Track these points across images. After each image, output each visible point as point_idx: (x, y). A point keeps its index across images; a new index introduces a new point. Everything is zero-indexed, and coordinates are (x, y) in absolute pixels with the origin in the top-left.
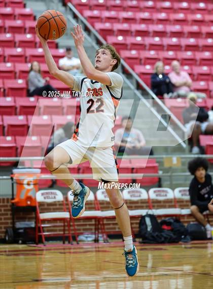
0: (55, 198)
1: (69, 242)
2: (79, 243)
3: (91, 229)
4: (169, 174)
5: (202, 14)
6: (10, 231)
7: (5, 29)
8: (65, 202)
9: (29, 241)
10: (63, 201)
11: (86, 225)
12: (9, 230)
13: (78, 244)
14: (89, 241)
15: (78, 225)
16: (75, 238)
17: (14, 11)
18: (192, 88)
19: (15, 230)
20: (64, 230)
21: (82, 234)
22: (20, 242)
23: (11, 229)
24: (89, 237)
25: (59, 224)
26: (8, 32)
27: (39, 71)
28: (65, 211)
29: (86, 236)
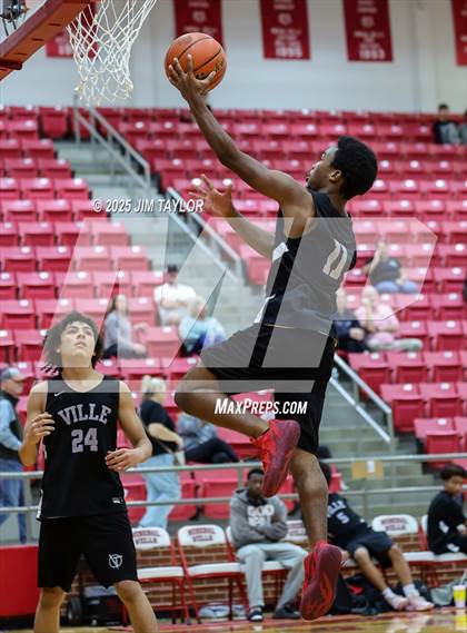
0: (155, 541)
1: (183, 622)
2: (203, 621)
3: (223, 596)
4: (361, 492)
5: (411, 200)
6: (76, 603)
7: (56, 238)
8: (174, 549)
9: (109, 621)
10: (169, 547)
11: (211, 589)
12: (72, 600)
13: (200, 623)
14: (219, 618)
15: (199, 589)
16: (193, 614)
17: (71, 205)
18: (398, 334)
19: (84, 601)
20: (174, 599)
21: (205, 604)
22: (94, 622)
23: (78, 600)
24: (220, 610)
25: (163, 588)
26: (62, 244)
27: (128, 313)
28: (173, 565)
29: (214, 608)
